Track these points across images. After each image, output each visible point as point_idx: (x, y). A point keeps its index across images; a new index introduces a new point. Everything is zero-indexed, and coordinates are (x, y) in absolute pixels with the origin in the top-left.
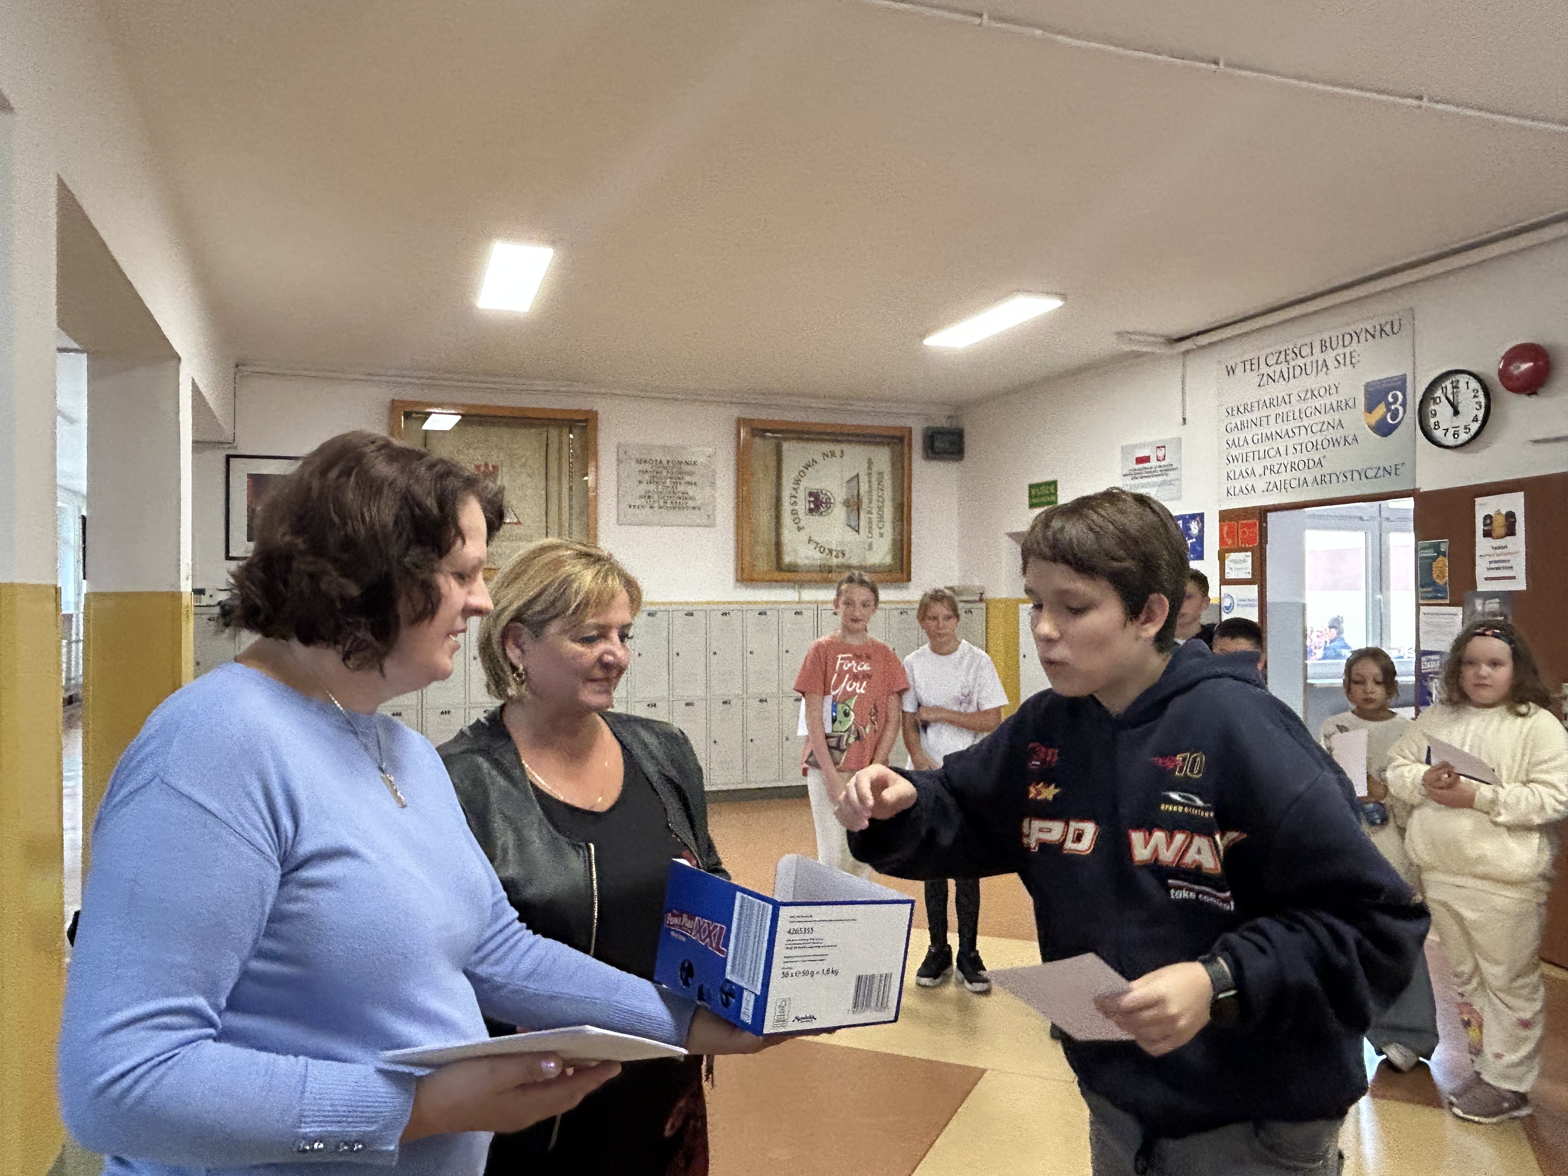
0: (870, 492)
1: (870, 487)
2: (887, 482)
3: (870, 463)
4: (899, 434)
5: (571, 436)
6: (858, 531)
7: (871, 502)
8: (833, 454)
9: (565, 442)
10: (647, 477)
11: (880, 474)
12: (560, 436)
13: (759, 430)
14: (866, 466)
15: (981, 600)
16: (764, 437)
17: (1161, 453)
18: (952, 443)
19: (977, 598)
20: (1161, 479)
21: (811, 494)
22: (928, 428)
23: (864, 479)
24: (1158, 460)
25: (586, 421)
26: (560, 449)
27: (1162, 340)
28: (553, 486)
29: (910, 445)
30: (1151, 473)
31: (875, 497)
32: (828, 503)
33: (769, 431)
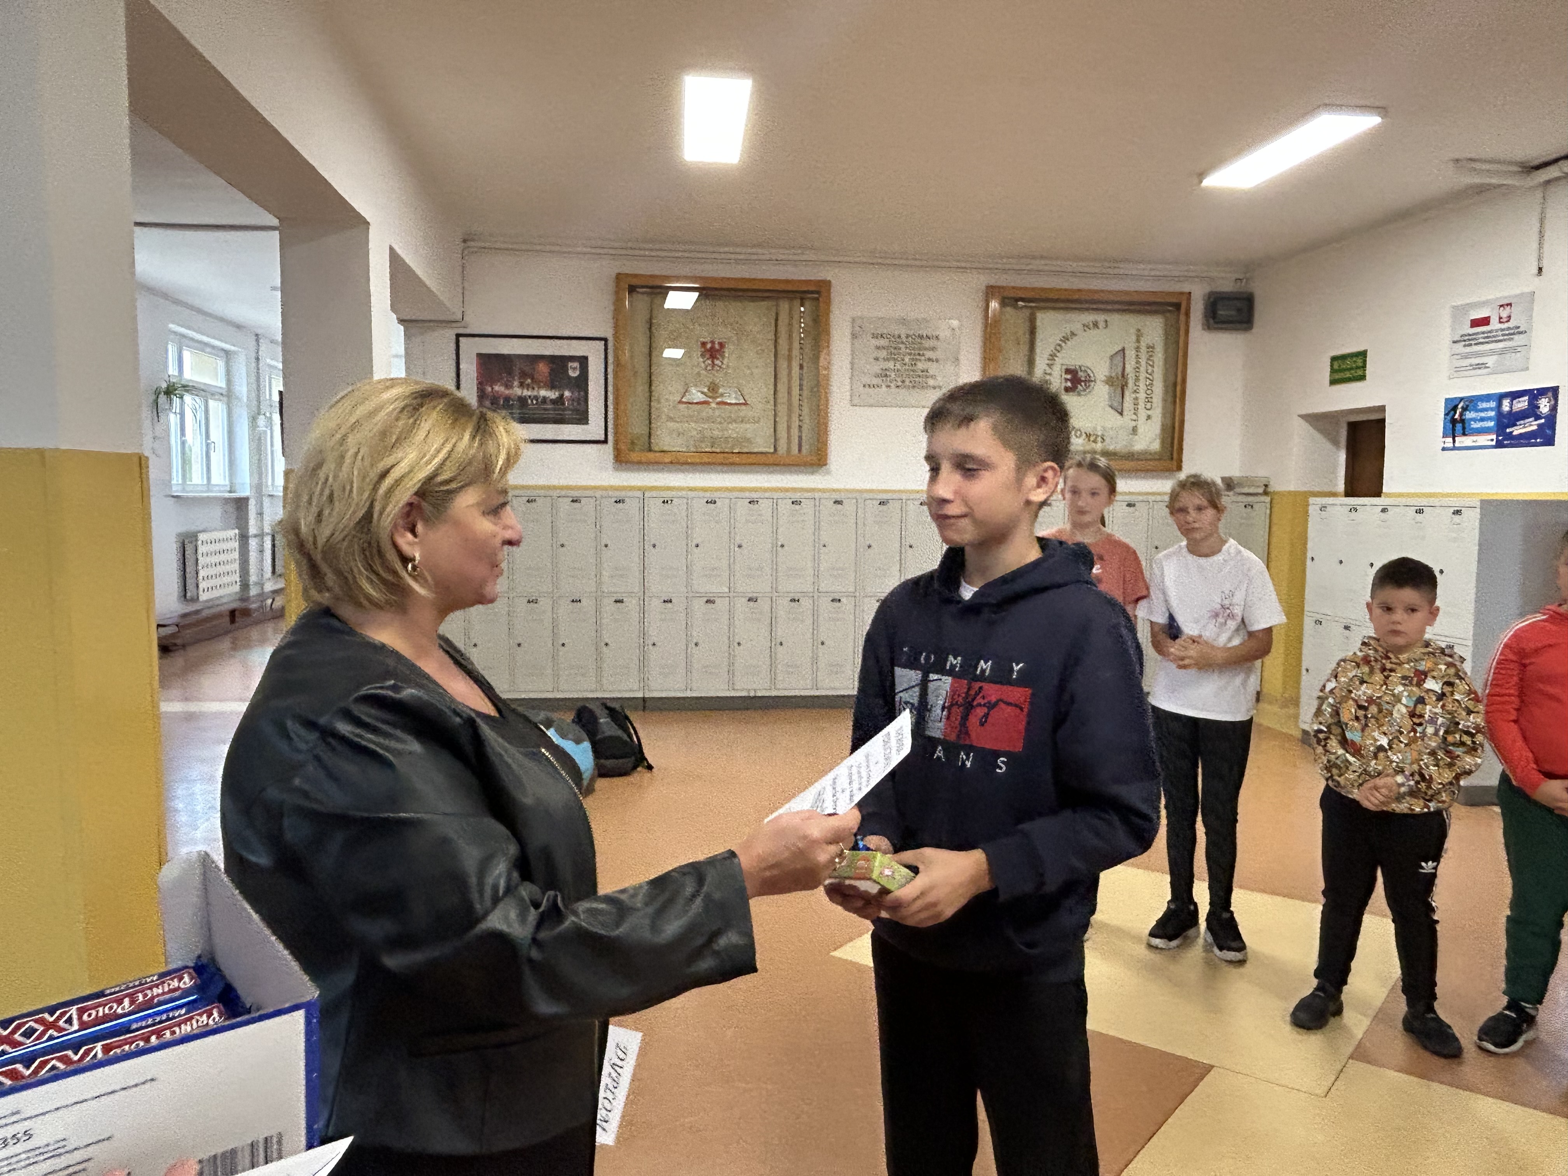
0: (1137, 369)
1: (1138, 362)
2: (1159, 357)
3: (1139, 335)
4: (1175, 300)
5: (802, 309)
6: (1121, 414)
7: (1137, 379)
8: (1096, 325)
9: (796, 317)
10: (883, 354)
11: (1151, 348)
12: (791, 310)
13: (1010, 299)
14: (1134, 338)
15: (1266, 493)
16: (1015, 307)
17: (1504, 314)
18: (1239, 310)
19: (1261, 490)
20: (1501, 345)
21: (1068, 371)
22: (1211, 294)
23: (1131, 354)
24: (1500, 322)
25: (818, 292)
26: (790, 325)
27: (1516, 169)
28: (783, 364)
29: (1187, 315)
30: (1490, 339)
31: (1143, 376)
32: (1088, 381)
33: (1022, 300)
